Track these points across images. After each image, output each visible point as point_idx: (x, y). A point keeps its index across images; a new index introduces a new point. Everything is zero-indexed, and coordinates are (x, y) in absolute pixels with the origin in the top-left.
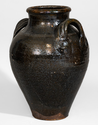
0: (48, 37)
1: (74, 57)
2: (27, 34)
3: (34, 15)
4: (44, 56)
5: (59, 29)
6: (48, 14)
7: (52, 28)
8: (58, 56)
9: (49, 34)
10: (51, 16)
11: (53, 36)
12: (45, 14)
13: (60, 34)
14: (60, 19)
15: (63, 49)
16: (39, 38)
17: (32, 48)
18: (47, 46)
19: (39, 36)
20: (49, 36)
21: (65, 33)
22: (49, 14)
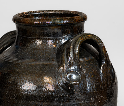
0: (46, 65)
1: (90, 98)
2: (12, 58)
3: (24, 27)
4: (40, 96)
5: (65, 52)
6: (47, 26)
7: (54, 49)
8: (63, 97)
9: (48, 59)
10: (53, 29)
11: (55, 62)
12: (43, 26)
13: (66, 59)
14: (67, 34)
15: (71, 85)
16: (31, 65)
17: (19, 84)
18: (45, 81)
19: (32, 62)
20: (48, 62)
21: (74, 58)
22: (49, 25)
